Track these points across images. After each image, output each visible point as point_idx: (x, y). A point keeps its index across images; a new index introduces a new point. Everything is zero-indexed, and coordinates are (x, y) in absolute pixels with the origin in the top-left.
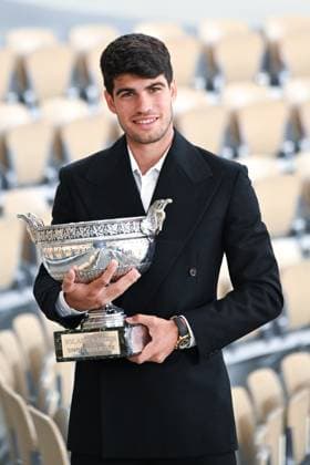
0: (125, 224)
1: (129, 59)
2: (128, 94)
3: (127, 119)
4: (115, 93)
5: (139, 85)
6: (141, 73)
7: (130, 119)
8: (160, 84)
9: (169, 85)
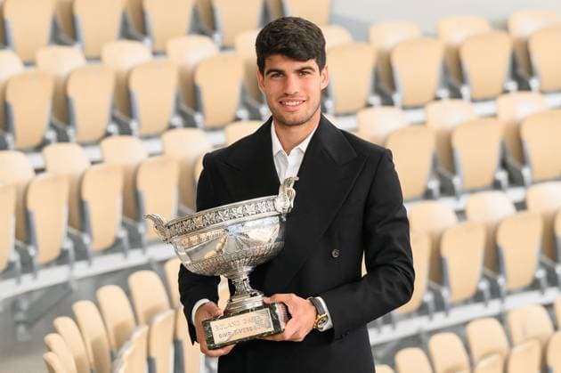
0: (261, 203)
1: (281, 40)
2: (277, 75)
3: (273, 99)
4: (265, 72)
5: (289, 66)
6: (291, 55)
7: (276, 100)
8: (310, 68)
9: (320, 72)
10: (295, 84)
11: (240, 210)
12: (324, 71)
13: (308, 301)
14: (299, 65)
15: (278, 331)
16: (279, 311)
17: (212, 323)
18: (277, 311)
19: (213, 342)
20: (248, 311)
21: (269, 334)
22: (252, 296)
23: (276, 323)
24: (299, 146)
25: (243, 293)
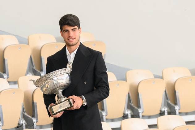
4: (63, 31)
7: (67, 39)
8: (76, 28)
9: (79, 29)
10: (72, 33)
11: (55, 73)
12: (80, 29)
13: (79, 97)
14: (72, 28)
15: (72, 106)
16: (71, 101)
17: (52, 107)
18: (70, 101)
19: (53, 112)
20: (62, 102)
21: (69, 108)
22: (63, 98)
23: (71, 104)
24: (74, 52)
25: (61, 98)
